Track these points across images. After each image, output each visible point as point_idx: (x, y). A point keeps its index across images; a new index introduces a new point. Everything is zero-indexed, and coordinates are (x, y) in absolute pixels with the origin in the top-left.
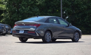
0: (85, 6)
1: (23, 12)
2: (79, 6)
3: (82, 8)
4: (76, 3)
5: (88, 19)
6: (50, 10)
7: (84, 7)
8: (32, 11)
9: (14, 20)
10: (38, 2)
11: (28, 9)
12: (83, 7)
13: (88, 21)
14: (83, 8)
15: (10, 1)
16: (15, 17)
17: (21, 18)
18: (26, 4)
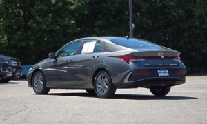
0: (180, 12)
1: (38, 29)
2: (166, 10)
3: (174, 16)
4: (161, 4)
5: (187, 39)
6: (100, 22)
7: (179, 14)
8: (58, 25)
9: (19, 46)
10: (72, 4)
11: (50, 19)
12: (176, 12)
13: (189, 46)
14: (176, 14)
15: (8, 3)
16: (20, 40)
17: (34, 40)
18: (46, 8)
